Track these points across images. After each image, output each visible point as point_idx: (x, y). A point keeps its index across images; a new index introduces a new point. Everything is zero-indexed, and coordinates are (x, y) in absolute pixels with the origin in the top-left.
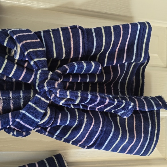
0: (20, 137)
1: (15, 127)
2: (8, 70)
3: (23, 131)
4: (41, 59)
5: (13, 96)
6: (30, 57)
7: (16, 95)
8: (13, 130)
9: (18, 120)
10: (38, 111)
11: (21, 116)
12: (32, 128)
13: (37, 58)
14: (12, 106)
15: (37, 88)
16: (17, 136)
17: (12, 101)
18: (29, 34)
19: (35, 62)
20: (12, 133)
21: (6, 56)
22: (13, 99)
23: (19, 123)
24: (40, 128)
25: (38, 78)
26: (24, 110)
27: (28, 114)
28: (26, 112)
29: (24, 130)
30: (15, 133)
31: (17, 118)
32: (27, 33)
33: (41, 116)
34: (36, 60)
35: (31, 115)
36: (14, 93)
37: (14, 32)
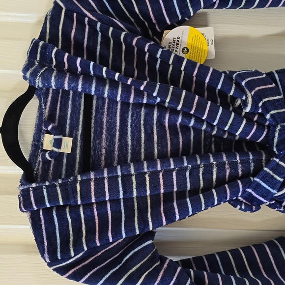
0: (248, 212)
1: (244, 199)
2: (236, 125)
3: (252, 205)
4: (280, 111)
5: (240, 160)
6: (266, 108)
7: (244, 158)
8: (241, 203)
9: (249, 190)
10: (275, 179)
11: (253, 185)
12: (265, 201)
13: (275, 109)
14: (240, 172)
15: (275, 149)
16: (245, 210)
17: (240, 166)
18: (261, 77)
19: (272, 115)
20: (239, 207)
21: (231, 108)
22: (240, 163)
23: (250, 194)
24: (274, 202)
25: (276, 136)
26: (258, 178)
27: (263, 184)
28: (261, 180)
29: (255, 203)
30: (243, 207)
31: (249, 188)
32: (258, 76)
33: (279, 185)
34: (273, 112)
35: (266, 184)
36: (242, 156)
37: (242, 76)
